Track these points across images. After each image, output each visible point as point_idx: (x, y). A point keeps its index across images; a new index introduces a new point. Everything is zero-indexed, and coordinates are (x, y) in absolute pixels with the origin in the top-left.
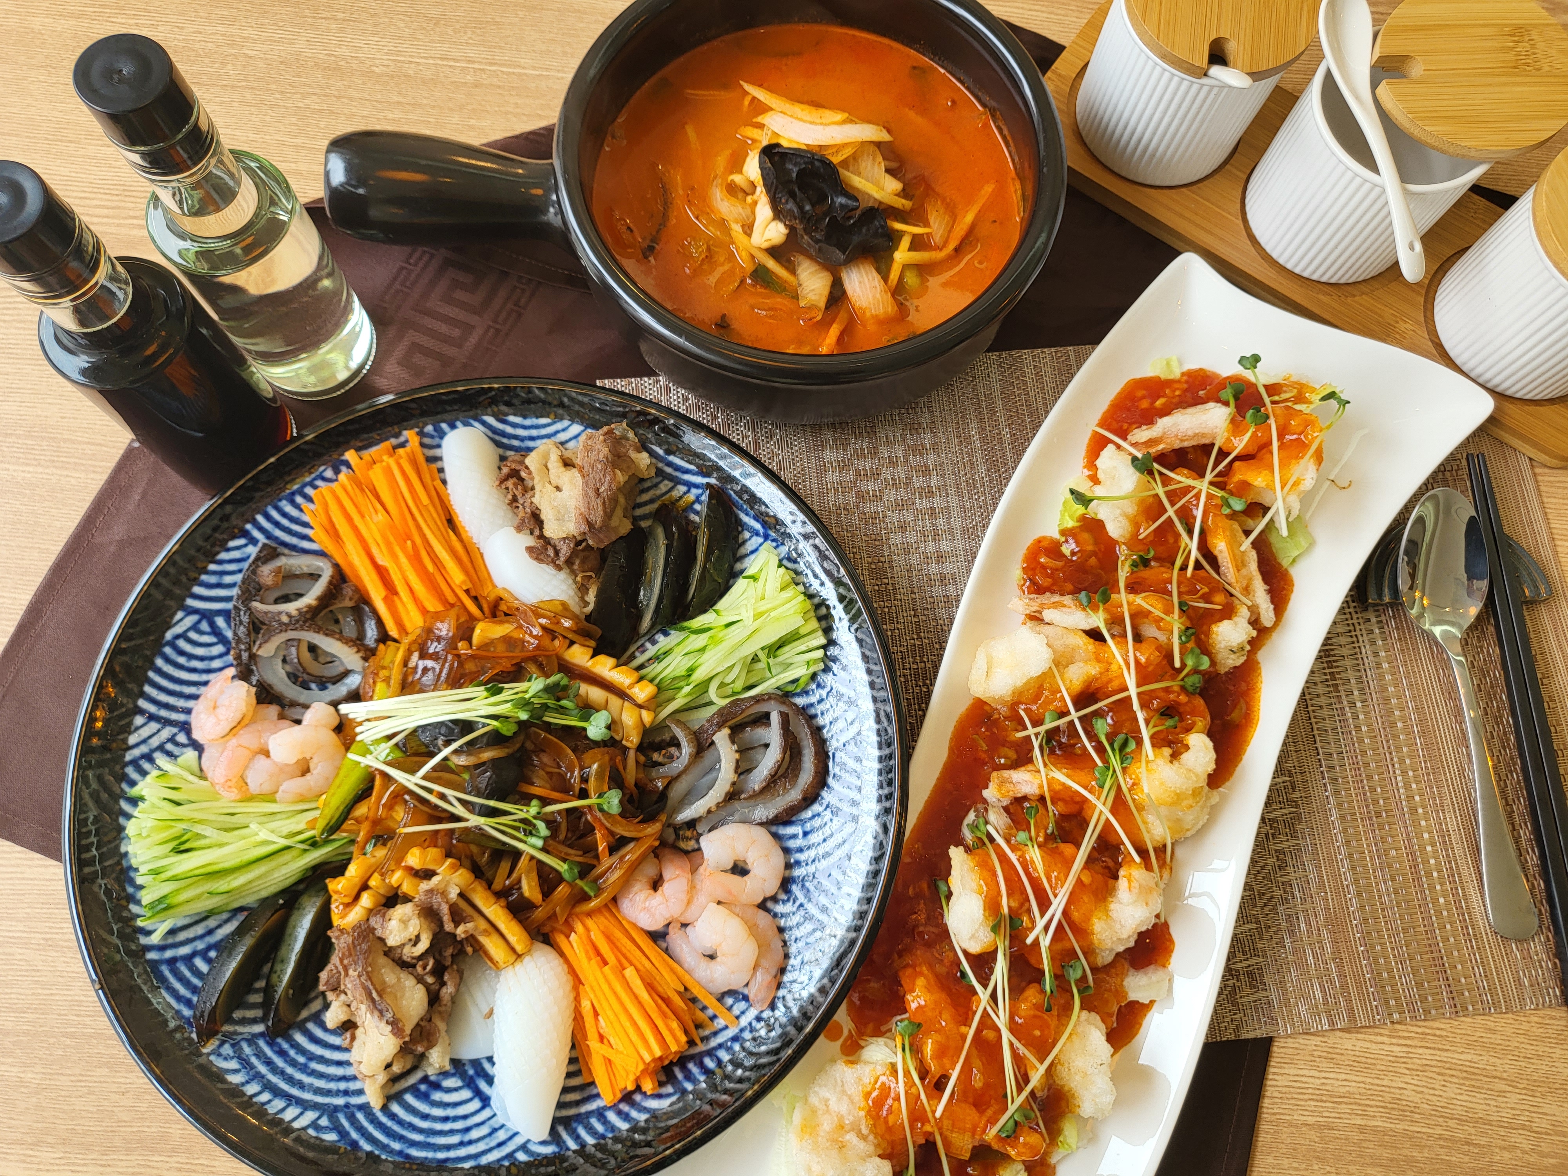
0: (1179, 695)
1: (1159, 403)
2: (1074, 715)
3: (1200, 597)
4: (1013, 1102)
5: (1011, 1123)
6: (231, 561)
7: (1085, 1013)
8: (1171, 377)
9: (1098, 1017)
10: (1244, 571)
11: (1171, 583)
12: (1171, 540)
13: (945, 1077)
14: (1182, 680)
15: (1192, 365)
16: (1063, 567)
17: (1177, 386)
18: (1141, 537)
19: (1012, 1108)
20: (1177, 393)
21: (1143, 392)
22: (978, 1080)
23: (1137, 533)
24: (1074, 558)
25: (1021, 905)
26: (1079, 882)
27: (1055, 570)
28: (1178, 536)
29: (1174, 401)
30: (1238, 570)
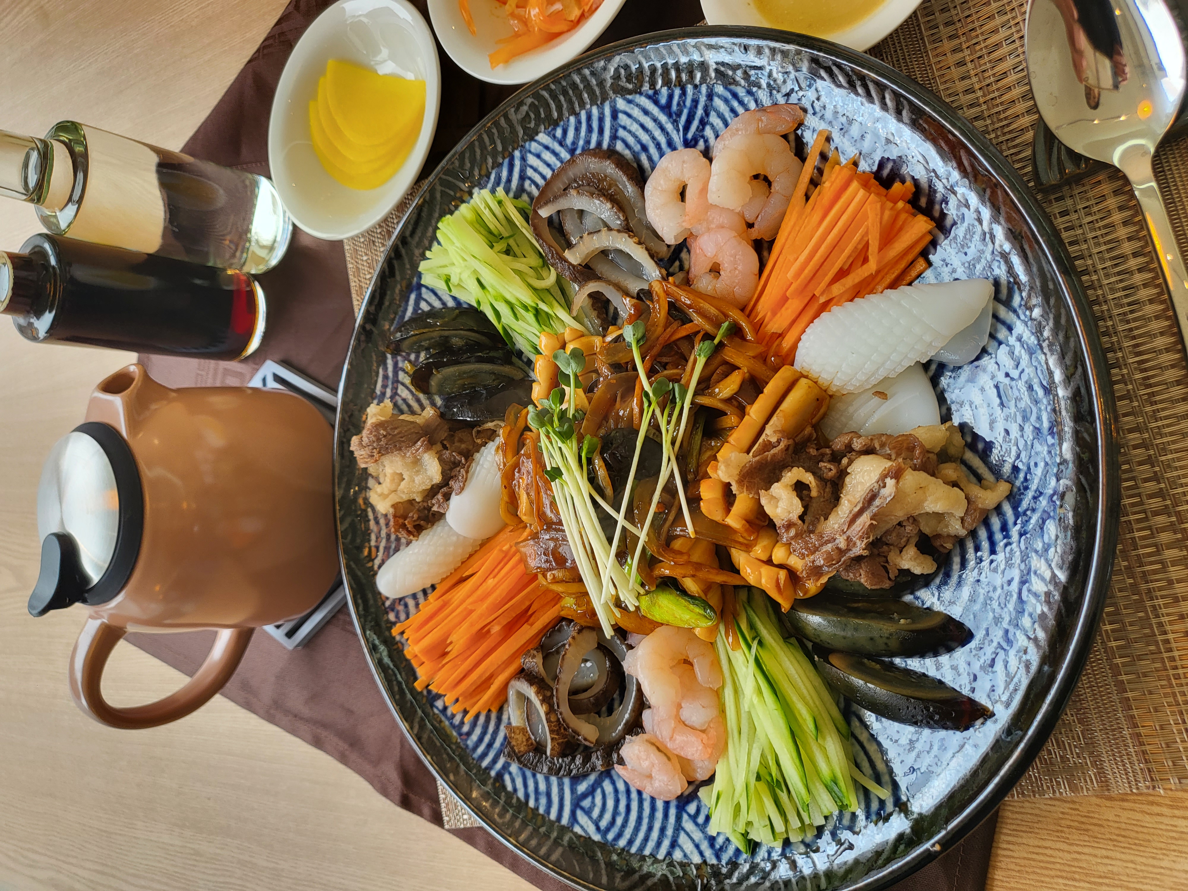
6: (526, 786)
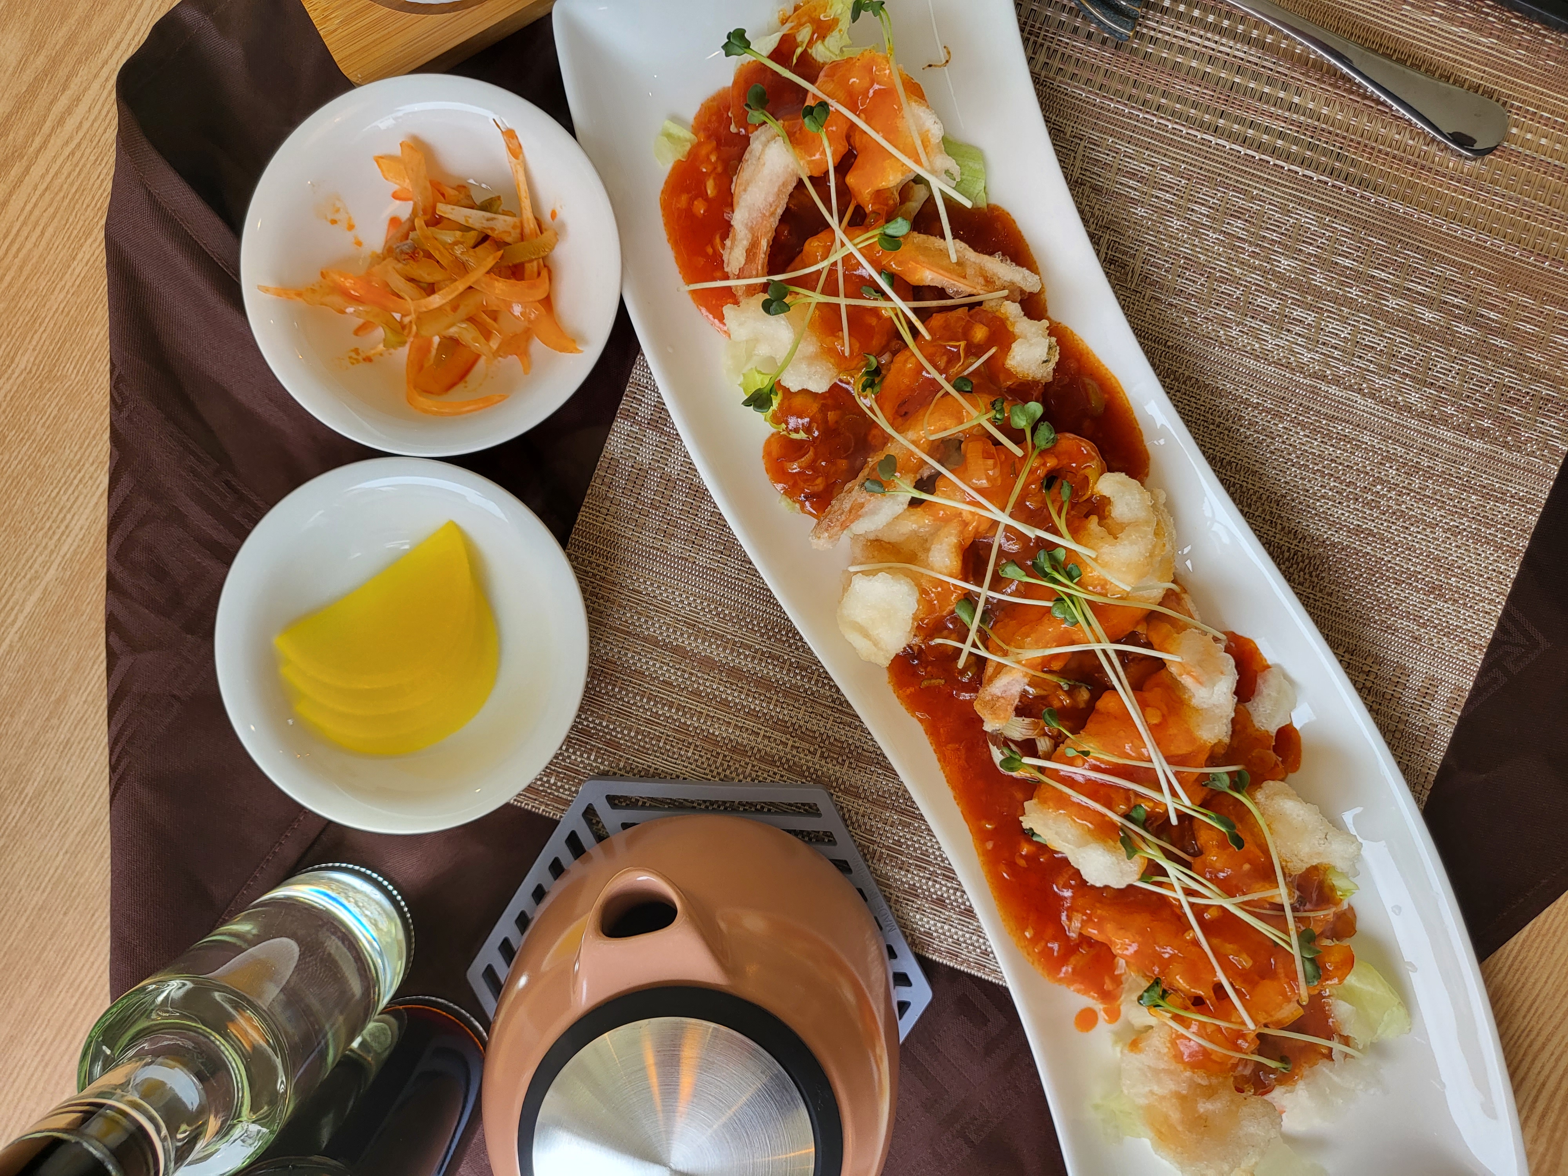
0: (1044, 464)
1: (711, 189)
2: (984, 592)
3: (967, 356)
4: (1291, 946)
5: (1308, 966)
7: (1260, 795)
8: (688, 147)
9: (1271, 783)
10: (970, 271)
11: (924, 368)
12: (874, 321)
13: (1218, 988)
14: (1034, 447)
15: (691, 111)
16: (816, 454)
17: (704, 151)
18: (847, 354)
19: (1295, 951)
20: (713, 158)
21: (684, 198)
22: (1244, 962)
23: (841, 356)
24: (816, 434)
25: (1128, 799)
26: (1153, 729)
27: (812, 465)
28: (875, 311)
29: (719, 169)
30: (965, 277)
